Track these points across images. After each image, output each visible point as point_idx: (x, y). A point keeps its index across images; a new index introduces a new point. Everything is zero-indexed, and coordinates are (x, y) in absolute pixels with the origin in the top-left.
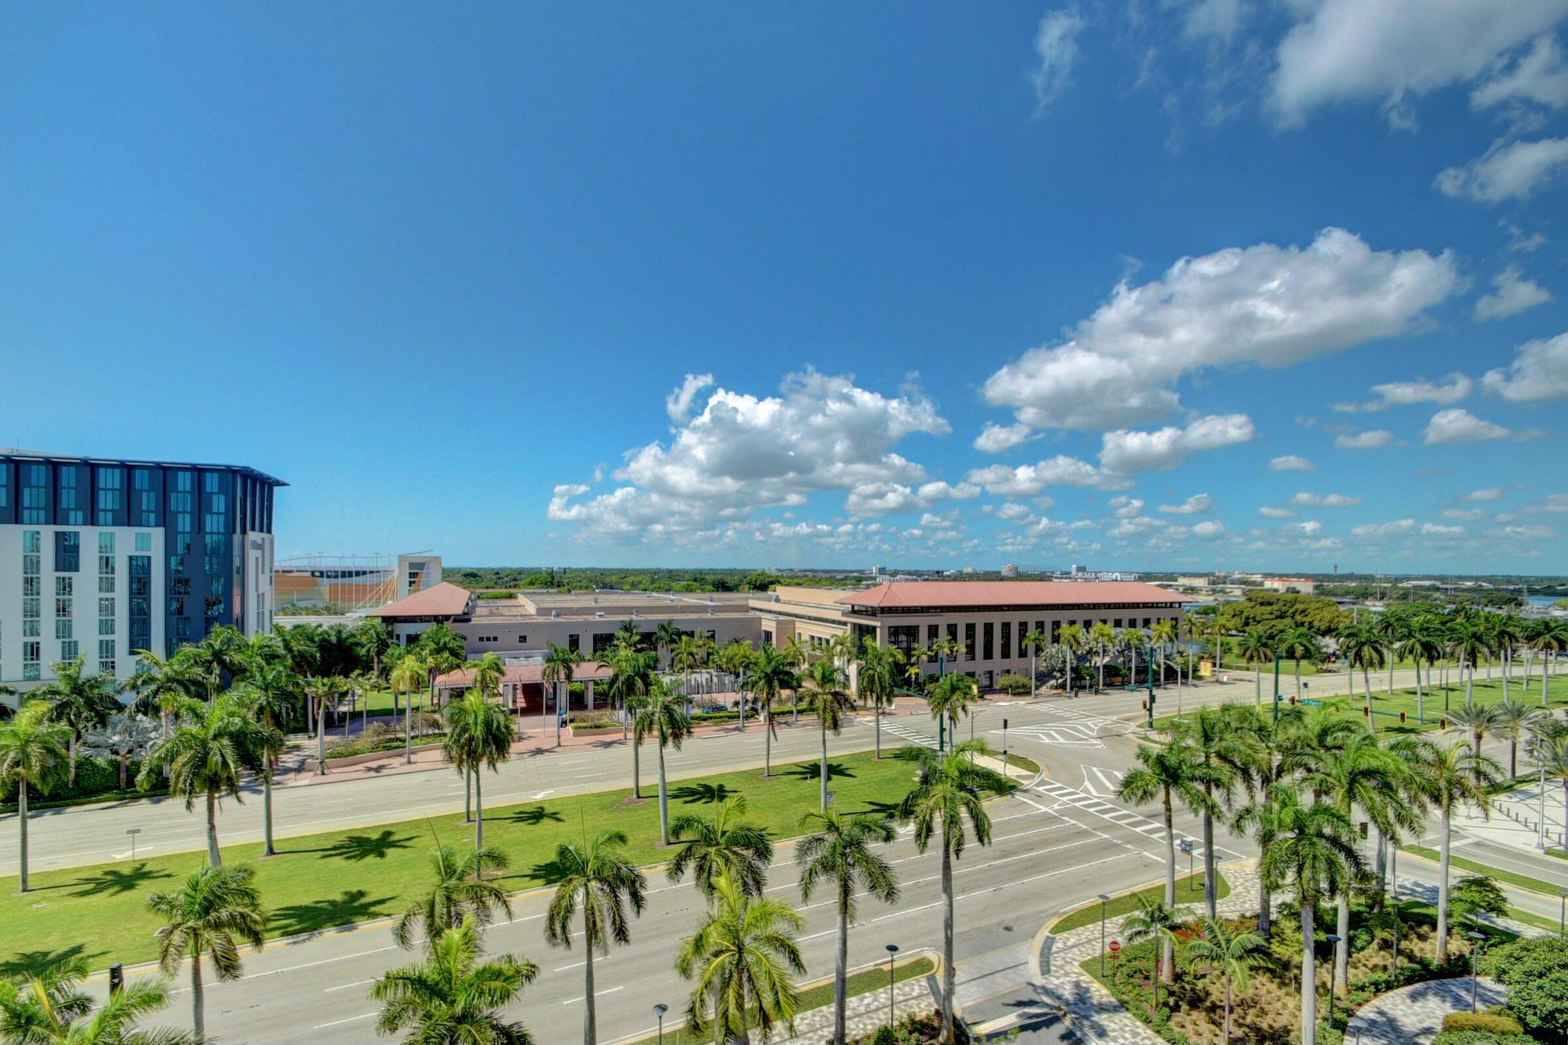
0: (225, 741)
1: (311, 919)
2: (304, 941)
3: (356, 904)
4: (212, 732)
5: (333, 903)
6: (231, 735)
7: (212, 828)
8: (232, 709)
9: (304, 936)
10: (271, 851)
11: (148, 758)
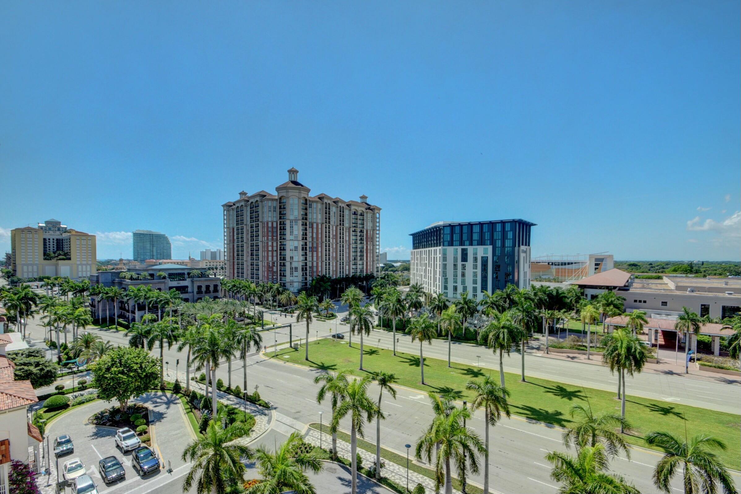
0: (506, 330)
1: (537, 415)
2: (533, 423)
3: (557, 417)
4: (502, 325)
5: (547, 412)
6: (508, 328)
7: (501, 363)
8: (508, 318)
9: (534, 421)
10: (524, 380)
11: (482, 331)
